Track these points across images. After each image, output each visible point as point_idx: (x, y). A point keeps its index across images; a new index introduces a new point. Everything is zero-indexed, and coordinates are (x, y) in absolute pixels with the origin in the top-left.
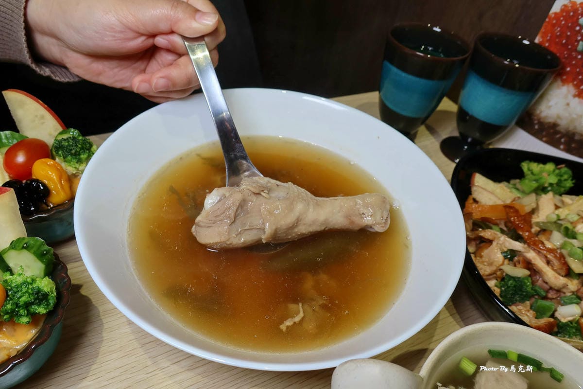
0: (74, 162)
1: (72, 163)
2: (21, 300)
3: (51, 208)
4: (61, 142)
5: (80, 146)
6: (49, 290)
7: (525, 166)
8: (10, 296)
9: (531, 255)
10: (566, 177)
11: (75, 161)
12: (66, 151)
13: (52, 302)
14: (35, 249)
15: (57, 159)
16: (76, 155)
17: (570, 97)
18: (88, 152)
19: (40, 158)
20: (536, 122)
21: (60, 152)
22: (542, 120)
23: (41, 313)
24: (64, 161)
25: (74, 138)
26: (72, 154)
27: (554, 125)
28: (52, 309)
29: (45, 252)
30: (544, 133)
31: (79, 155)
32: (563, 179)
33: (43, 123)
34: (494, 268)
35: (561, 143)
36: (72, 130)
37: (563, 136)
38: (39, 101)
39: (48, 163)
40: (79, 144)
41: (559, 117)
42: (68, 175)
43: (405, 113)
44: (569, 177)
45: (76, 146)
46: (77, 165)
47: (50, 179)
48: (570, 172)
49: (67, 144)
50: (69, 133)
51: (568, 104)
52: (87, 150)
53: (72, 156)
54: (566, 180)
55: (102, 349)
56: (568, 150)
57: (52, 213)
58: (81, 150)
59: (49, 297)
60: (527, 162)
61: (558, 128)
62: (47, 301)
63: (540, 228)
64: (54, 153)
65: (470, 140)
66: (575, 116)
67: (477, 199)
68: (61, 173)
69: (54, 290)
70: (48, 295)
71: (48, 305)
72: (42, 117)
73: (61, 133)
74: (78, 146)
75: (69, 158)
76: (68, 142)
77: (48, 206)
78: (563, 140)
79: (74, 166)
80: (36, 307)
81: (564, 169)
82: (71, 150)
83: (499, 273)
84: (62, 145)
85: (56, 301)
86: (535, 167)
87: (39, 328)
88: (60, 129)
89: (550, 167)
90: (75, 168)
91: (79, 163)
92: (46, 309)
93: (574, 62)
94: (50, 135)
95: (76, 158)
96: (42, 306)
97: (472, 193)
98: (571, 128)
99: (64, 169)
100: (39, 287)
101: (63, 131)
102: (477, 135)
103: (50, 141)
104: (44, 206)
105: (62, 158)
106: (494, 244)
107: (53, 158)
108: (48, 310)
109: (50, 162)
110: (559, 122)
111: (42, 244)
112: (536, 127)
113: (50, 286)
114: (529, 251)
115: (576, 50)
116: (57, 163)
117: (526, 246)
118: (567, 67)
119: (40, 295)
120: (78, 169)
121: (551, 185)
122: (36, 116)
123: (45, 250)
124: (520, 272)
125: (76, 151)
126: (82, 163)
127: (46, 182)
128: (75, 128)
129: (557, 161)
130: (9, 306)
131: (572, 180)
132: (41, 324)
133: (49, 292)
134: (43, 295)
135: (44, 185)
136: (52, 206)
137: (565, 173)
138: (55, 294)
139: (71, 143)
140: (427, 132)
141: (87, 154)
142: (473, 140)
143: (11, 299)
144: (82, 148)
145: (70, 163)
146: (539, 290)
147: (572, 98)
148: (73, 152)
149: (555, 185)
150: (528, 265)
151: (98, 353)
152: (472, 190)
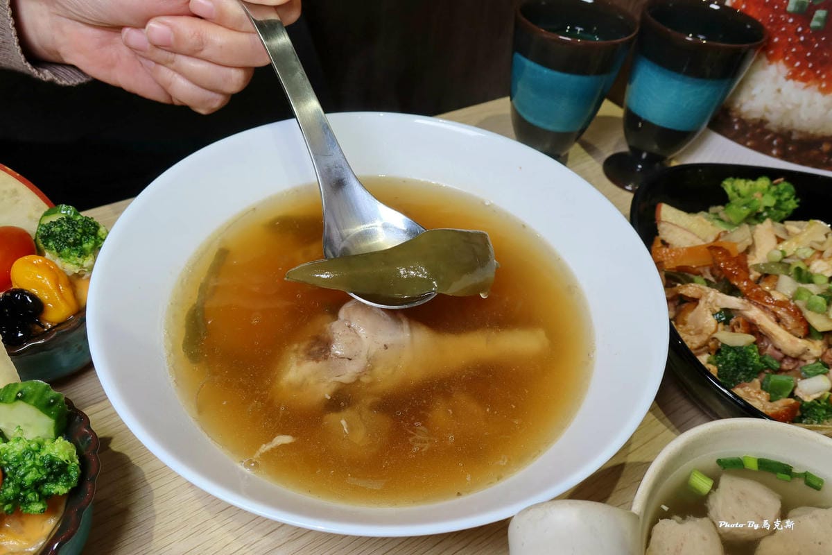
0: (74, 256)
1: (72, 258)
2: (26, 478)
3: (49, 330)
4: (51, 228)
5: (80, 231)
6: (67, 457)
7: (728, 185)
8: (9, 475)
9: (754, 313)
10: (786, 195)
11: (75, 254)
12: (60, 240)
13: (74, 474)
14: (35, 398)
15: (48, 255)
16: (77, 244)
17: (781, 79)
18: (93, 237)
19: (21, 257)
20: (735, 120)
21: (50, 244)
22: (743, 117)
23: (60, 494)
24: (59, 257)
25: (69, 220)
26: (69, 245)
27: (762, 123)
28: (76, 485)
29: (52, 401)
30: (748, 135)
31: (81, 244)
32: (783, 198)
33: (17, 201)
34: (704, 338)
35: (772, 147)
36: (64, 206)
37: (776, 135)
38: (6, 168)
39: (35, 262)
40: (79, 228)
41: (767, 110)
42: (68, 276)
43: (550, 127)
44: (791, 196)
45: (74, 231)
46: (80, 261)
47: (42, 287)
48: (792, 188)
49: (59, 229)
50: (60, 211)
51: (779, 91)
52: (92, 235)
53: (70, 247)
54: (787, 200)
55: (156, 529)
56: (784, 156)
57: (52, 337)
58: (82, 237)
59: (69, 468)
60: (731, 179)
61: (767, 126)
62: (67, 474)
63: (760, 273)
64: (41, 245)
65: (644, 156)
66: (790, 107)
67: (667, 241)
68: (57, 274)
69: (75, 456)
70: (67, 465)
71: (68, 480)
72: (15, 192)
73: (46, 214)
74: (77, 231)
75: (66, 250)
76: (61, 226)
77: (44, 327)
78: (775, 142)
79: (75, 262)
80: (52, 486)
81: (783, 184)
82: (68, 238)
83: (711, 344)
84: (52, 232)
85: (80, 472)
86: (742, 185)
87: (60, 514)
88: (45, 207)
89: (763, 183)
90: (78, 264)
91: (82, 256)
92: (67, 486)
93: (783, 29)
94: (30, 217)
95: (77, 250)
96: (60, 483)
97: (659, 232)
98: (786, 124)
99: (61, 268)
100: (50, 456)
101: (49, 211)
102: (655, 148)
103: (32, 228)
104: (37, 327)
105: (55, 251)
106: (702, 303)
107: (41, 253)
108: (70, 488)
109: (37, 260)
110: (768, 117)
111: (46, 389)
112: (736, 127)
113: (67, 452)
114: (751, 308)
115: (785, 12)
116: (47, 260)
117: (746, 301)
118: (775, 37)
119: (55, 467)
120: (82, 265)
121: (767, 208)
122: (5, 192)
123: (52, 398)
124: (742, 339)
125: (75, 240)
126: (87, 256)
127: (35, 291)
128: (68, 204)
129: (772, 174)
130: (10, 491)
131: (795, 199)
132: (62, 509)
133: (67, 461)
134: (59, 467)
135: (33, 296)
136: (50, 326)
137: (785, 190)
138: (77, 461)
139: (66, 228)
140: (582, 151)
141: (93, 242)
142: (650, 154)
143: (11, 480)
144: (84, 233)
145: (69, 258)
146: (770, 361)
147: (784, 80)
148: (71, 240)
149: (772, 209)
150: (752, 327)
151: (152, 536)
152: (659, 228)
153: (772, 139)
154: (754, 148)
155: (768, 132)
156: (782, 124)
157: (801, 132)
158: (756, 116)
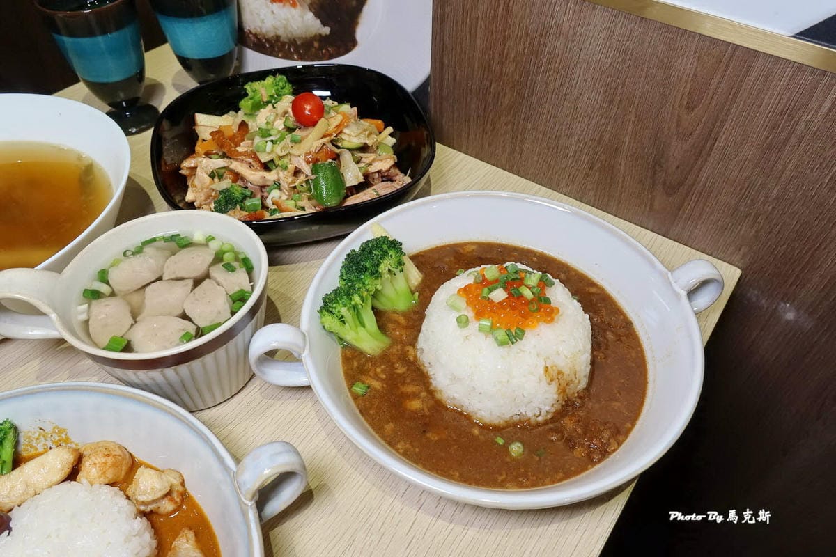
7: (249, 87)
9: (235, 165)
10: (281, 84)
20: (264, 41)
27: (278, 38)
32: (280, 87)
35: (292, 53)
37: (289, 45)
41: (275, 28)
44: (286, 83)
48: (285, 79)
51: (273, 12)
54: (282, 88)
60: (250, 83)
61: (281, 40)
66: (284, 22)
67: (205, 139)
78: (292, 50)
81: (279, 77)
86: (257, 85)
89: (270, 80)
97: (199, 135)
98: (289, 34)
106: (198, 168)
110: (278, 33)
112: (268, 46)
114: (231, 163)
117: (228, 159)
121: (272, 97)
124: (226, 184)
129: (273, 72)
131: (289, 85)
137: (280, 80)
152: (197, 132)
153: (289, 49)
154: (283, 58)
155: (284, 44)
156: (287, 35)
157: (299, 38)
158: (271, 34)
